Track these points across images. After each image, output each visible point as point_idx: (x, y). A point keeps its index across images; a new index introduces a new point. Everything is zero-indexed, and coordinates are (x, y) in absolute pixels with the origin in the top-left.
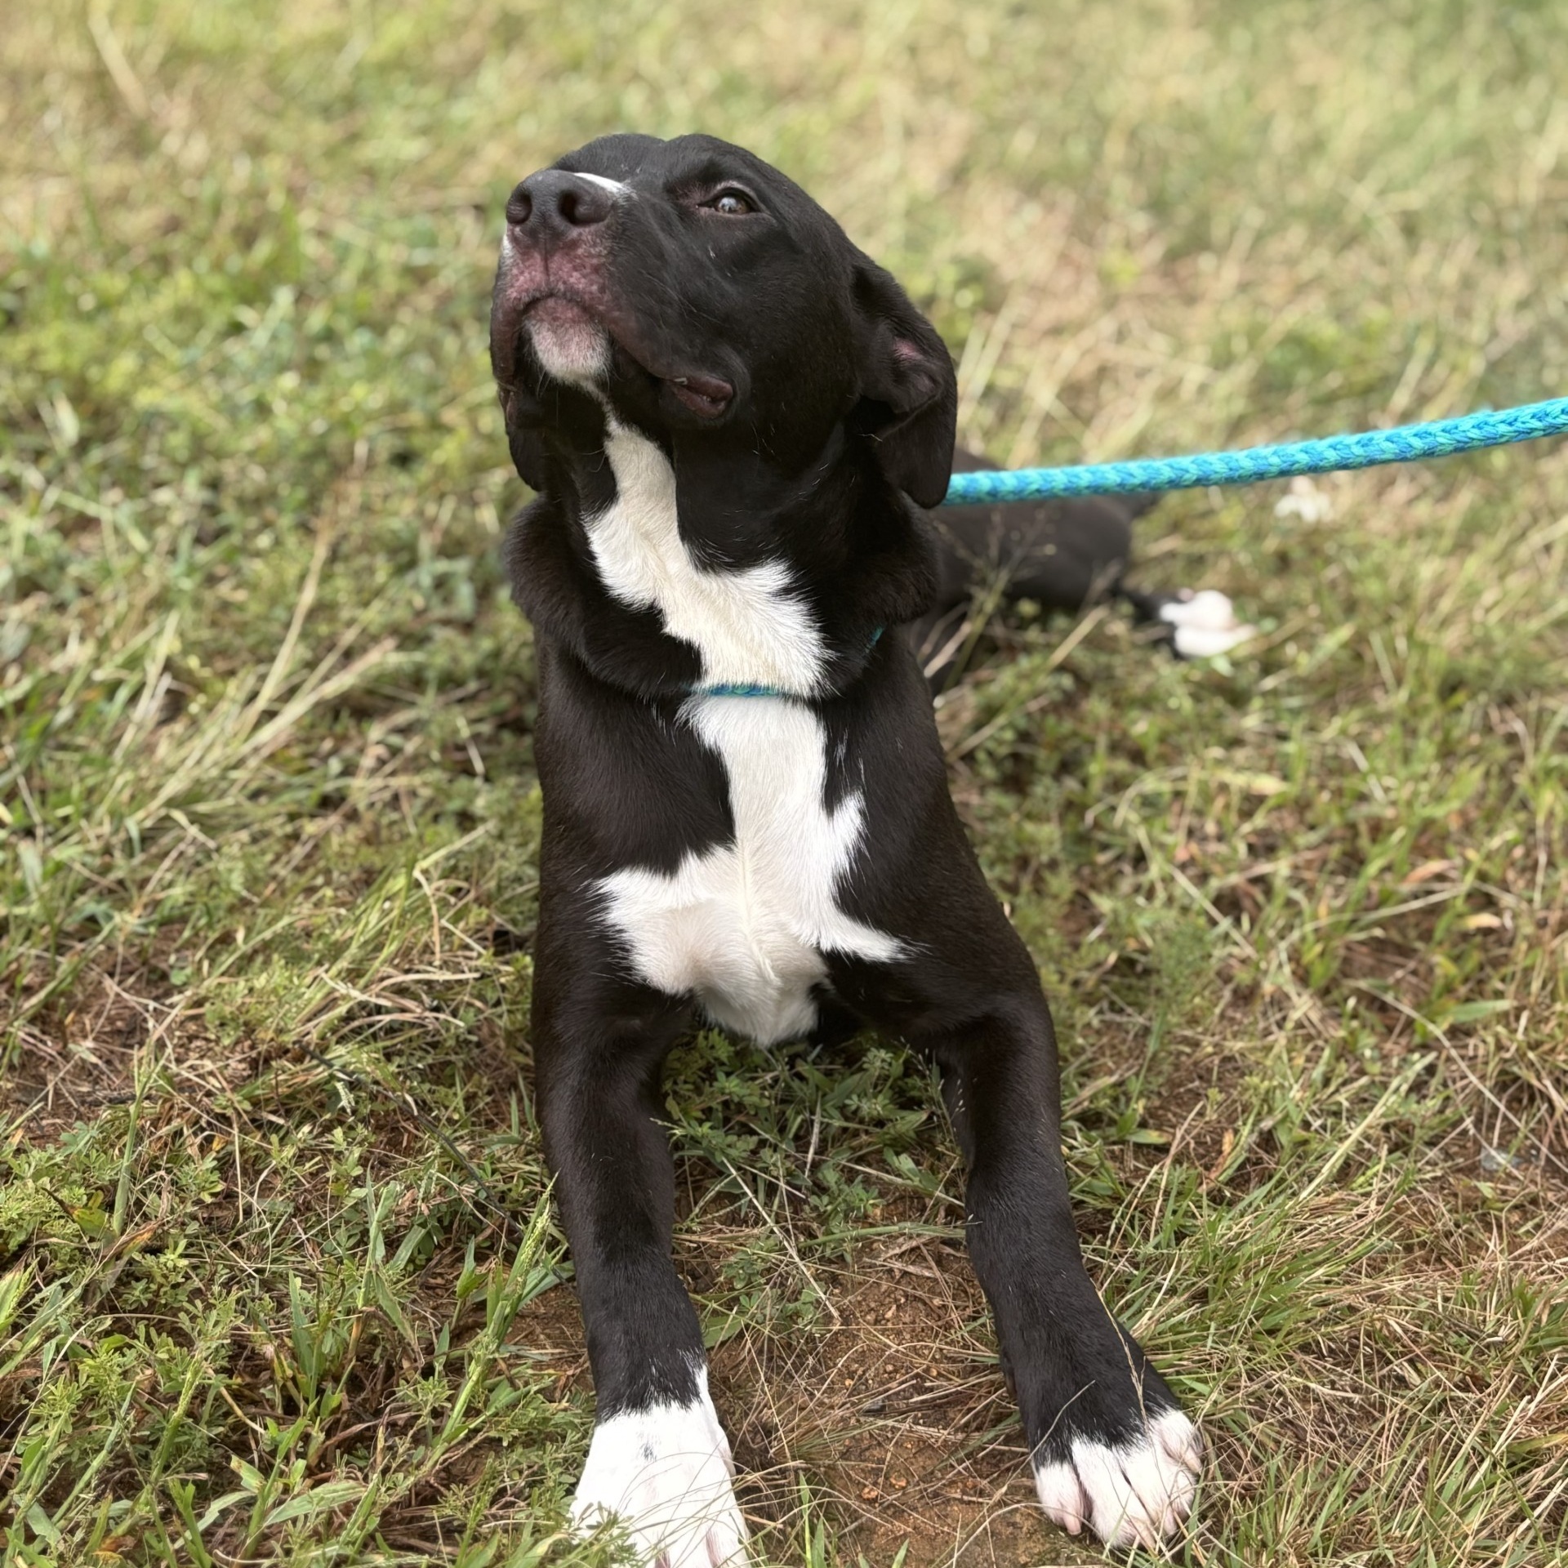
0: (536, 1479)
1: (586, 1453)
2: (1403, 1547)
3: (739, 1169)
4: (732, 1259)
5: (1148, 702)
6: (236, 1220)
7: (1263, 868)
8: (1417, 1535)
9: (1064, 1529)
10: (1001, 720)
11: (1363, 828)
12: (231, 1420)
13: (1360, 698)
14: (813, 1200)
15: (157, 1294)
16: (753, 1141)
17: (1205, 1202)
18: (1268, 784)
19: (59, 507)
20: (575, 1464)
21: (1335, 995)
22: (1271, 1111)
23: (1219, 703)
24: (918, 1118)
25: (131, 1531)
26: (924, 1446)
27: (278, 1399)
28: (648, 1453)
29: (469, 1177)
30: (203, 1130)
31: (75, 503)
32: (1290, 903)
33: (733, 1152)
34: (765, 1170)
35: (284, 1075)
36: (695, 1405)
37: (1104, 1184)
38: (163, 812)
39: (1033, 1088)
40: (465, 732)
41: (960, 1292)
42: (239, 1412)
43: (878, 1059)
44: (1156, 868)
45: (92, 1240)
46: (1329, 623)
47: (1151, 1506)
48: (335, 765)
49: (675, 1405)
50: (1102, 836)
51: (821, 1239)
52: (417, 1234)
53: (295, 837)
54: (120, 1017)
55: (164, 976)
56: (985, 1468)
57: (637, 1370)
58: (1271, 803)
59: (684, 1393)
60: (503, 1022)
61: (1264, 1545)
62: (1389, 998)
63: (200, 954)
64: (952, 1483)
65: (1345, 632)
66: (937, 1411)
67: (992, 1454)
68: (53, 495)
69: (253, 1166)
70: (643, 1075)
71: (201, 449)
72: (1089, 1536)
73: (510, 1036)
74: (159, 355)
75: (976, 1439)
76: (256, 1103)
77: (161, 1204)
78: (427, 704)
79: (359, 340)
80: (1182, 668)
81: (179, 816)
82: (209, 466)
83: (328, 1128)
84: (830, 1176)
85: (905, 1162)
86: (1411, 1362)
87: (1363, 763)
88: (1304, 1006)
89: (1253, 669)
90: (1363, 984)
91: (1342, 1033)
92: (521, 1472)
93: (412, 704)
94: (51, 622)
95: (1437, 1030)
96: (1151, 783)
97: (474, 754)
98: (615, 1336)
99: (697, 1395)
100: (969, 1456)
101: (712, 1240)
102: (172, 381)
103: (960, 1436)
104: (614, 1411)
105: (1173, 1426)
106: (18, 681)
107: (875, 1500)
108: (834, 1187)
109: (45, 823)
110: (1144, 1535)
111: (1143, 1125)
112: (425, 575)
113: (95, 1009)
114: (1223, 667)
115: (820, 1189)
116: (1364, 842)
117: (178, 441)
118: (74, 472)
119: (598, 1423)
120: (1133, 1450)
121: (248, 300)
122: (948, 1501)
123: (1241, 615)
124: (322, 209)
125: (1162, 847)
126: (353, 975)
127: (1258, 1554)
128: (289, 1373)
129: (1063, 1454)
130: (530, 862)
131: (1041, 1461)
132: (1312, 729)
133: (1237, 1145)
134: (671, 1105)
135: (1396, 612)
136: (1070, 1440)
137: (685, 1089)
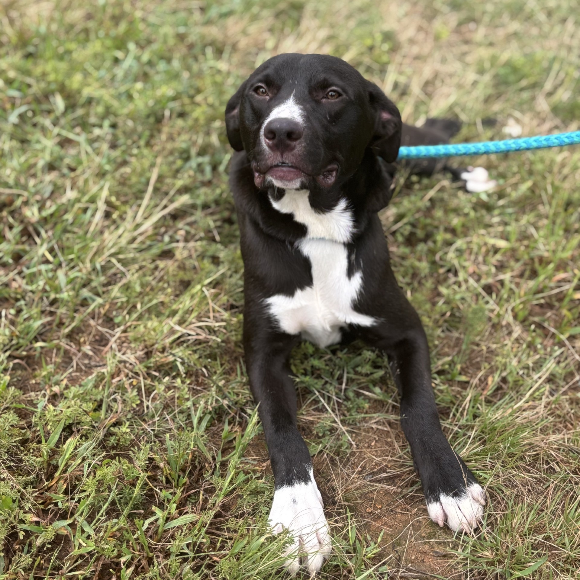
0: (255, 509)
1: (272, 499)
2: (556, 533)
3: (319, 392)
4: (318, 425)
5: (456, 211)
6: (144, 411)
7: (501, 277)
8: (561, 528)
9: (437, 524)
10: (405, 220)
11: (536, 261)
12: (148, 487)
13: (534, 208)
14: (345, 403)
15: (119, 440)
16: (323, 382)
17: (484, 403)
18: (502, 244)
19: (59, 135)
20: (269, 503)
21: (527, 323)
22: (505, 369)
23: (484, 212)
24: (380, 373)
25: (118, 530)
26: (387, 493)
27: (164, 479)
28: (294, 501)
29: (225, 397)
30: (130, 379)
31: (65, 133)
32: (511, 289)
33: (317, 386)
34: (328, 392)
35: (157, 358)
36: (310, 483)
37: (448, 398)
38: (108, 259)
39: (422, 366)
40: (212, 224)
41: (397, 437)
42: (151, 485)
43: (368, 354)
44: (462, 276)
45: (96, 422)
46: (523, 180)
47: (468, 518)
48: (167, 239)
49: (303, 483)
50: (441, 263)
51: (348, 417)
52: (208, 417)
53: (156, 268)
54: (97, 335)
55: (112, 320)
56: (409, 501)
57: (289, 472)
58: (502, 251)
59: (305, 479)
60: (234, 338)
61: (508, 532)
62: (546, 325)
63: (125, 312)
64: (397, 507)
65: (529, 184)
66: (391, 480)
67: (411, 496)
68: (56, 130)
69: (149, 392)
70: (283, 361)
71: (108, 112)
72: (446, 528)
73: (236, 343)
74: (90, 74)
75: (405, 491)
76: (149, 368)
77: (118, 407)
78: (199, 215)
79: (162, 66)
80: (469, 196)
81: (114, 260)
82: (112, 118)
83: (174, 378)
84: (351, 395)
85: (377, 390)
86: (557, 463)
87: (536, 235)
88: (517, 331)
89: (495, 197)
90: (536, 319)
91: (529, 339)
92: (250, 506)
93: (192, 214)
94: (59, 182)
95: (563, 337)
96: (460, 243)
97: (215, 233)
98: (281, 458)
99: (310, 479)
100: (403, 497)
101: (311, 418)
102: (96, 85)
103: (400, 490)
104: (282, 486)
105: (475, 489)
106: (50, 206)
107: (371, 513)
108: (352, 399)
109: (65, 260)
110: (466, 529)
111: (460, 374)
112: (193, 163)
113: (88, 332)
114: (484, 197)
115: (347, 399)
116: (537, 265)
117: (100, 109)
118: (63, 121)
119: (276, 489)
120: (462, 499)
121: (119, 48)
122: (396, 513)
123: (491, 177)
124: (143, 9)
125: (464, 267)
126: (181, 323)
127: (506, 535)
128: (168, 472)
129: (437, 500)
130: (240, 279)
131: (430, 502)
132: (517, 220)
133: (493, 381)
134: (293, 368)
135: (547, 175)
136: (439, 494)
137: (298, 362)
